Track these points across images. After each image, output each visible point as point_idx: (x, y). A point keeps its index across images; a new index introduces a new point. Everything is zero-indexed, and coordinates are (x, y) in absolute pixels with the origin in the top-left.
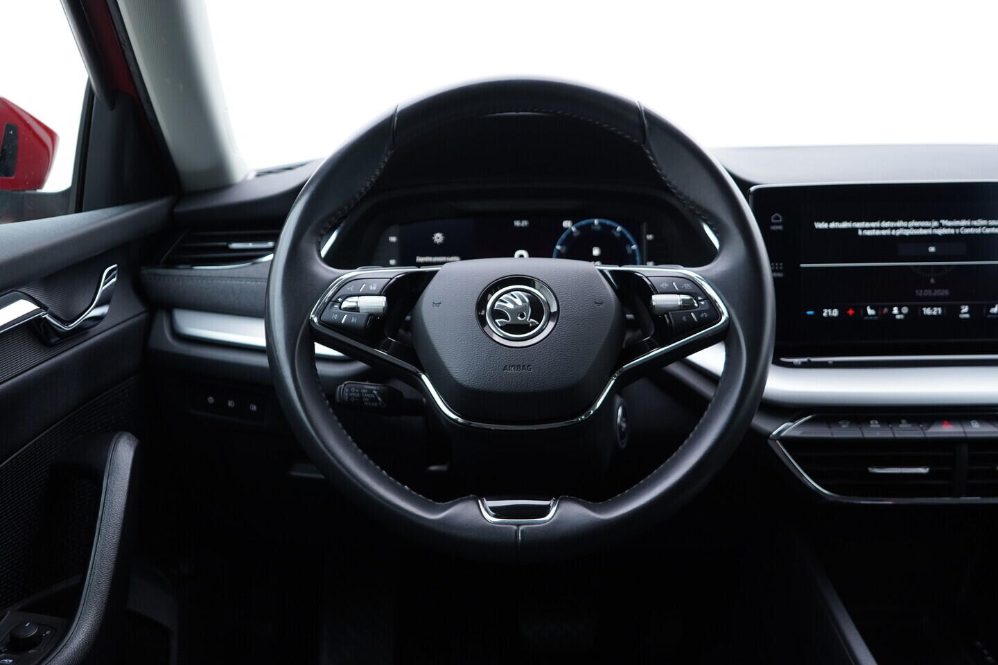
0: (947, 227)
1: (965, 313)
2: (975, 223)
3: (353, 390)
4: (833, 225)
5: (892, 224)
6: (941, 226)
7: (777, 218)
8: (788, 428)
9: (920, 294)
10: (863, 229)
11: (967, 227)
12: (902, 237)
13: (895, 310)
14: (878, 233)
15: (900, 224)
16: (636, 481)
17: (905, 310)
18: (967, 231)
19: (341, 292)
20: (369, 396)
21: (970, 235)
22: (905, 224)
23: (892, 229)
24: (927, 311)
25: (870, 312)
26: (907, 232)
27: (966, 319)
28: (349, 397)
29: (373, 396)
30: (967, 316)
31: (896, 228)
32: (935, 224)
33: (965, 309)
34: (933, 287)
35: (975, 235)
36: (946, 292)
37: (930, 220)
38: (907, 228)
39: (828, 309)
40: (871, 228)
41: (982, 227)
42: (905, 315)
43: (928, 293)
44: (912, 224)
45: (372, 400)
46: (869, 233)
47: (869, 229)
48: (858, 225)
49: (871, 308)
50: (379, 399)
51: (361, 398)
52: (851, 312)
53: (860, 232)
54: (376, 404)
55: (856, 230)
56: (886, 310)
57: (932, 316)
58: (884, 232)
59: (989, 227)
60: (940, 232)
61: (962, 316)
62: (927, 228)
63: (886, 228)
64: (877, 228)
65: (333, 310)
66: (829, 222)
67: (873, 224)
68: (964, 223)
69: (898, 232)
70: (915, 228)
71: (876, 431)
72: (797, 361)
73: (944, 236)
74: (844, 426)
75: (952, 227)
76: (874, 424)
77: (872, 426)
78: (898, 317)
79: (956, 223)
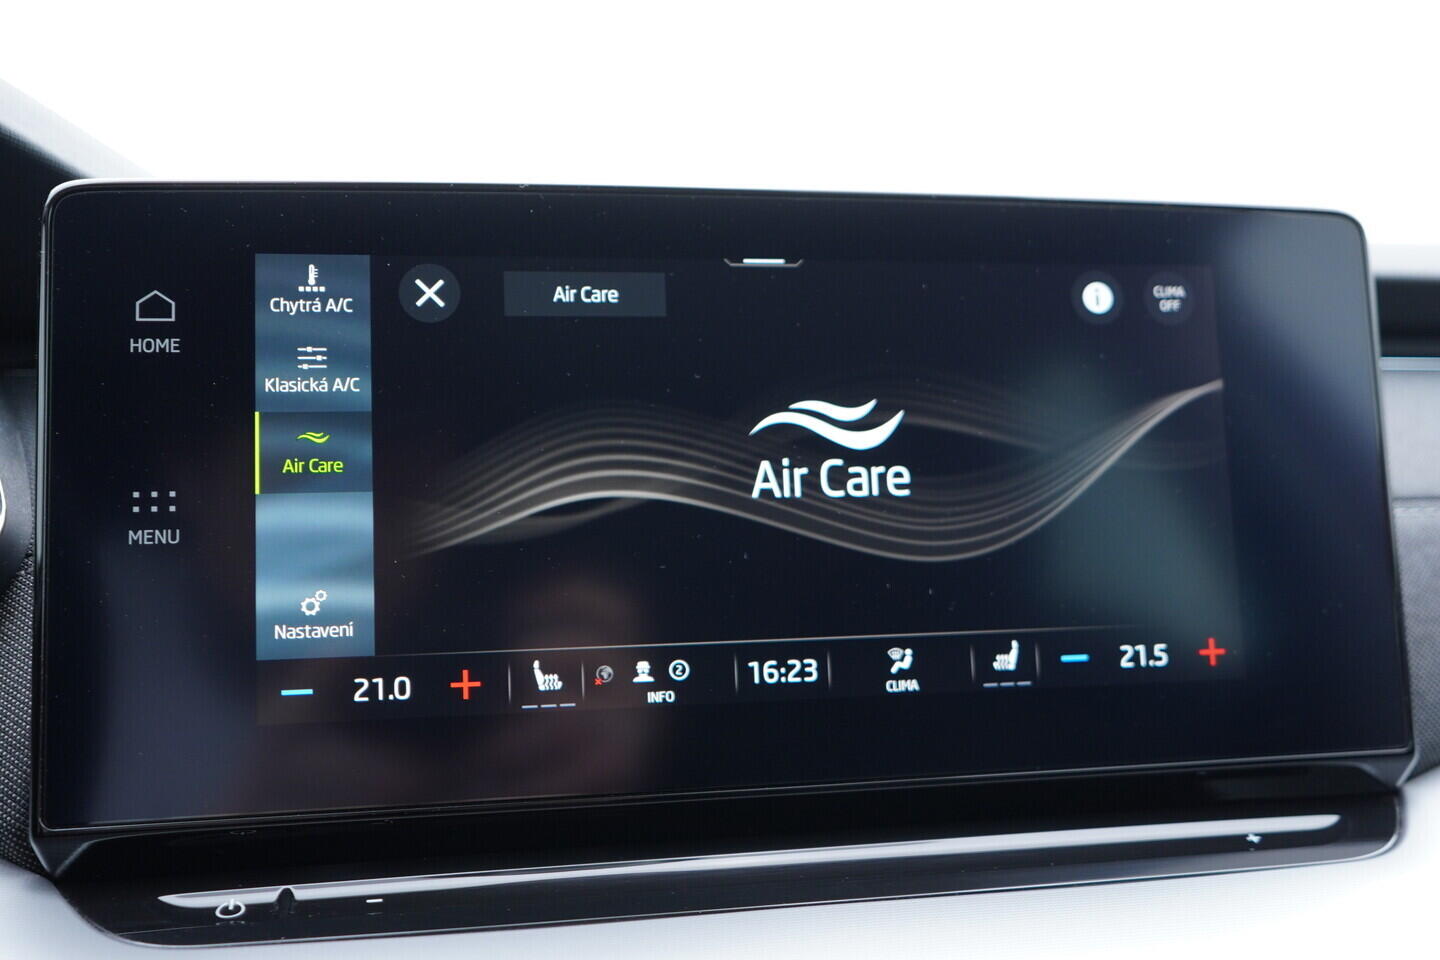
1: (903, 675)
7: (155, 307)
13: (643, 672)
17: (679, 669)
24: (767, 673)
25: (547, 681)
27: (904, 698)
30: (911, 686)
33: (903, 659)
42: (680, 688)
49: (545, 671)
52: (466, 685)
56: (605, 673)
57: (785, 689)
61: (893, 687)
78: (653, 698)
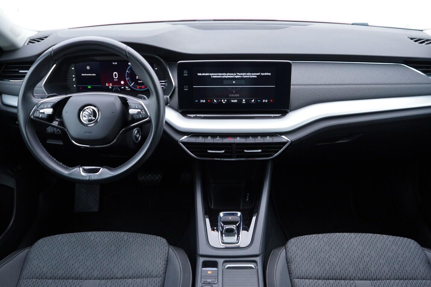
0: (239, 75)
2: (247, 74)
3: (51, 129)
4: (203, 74)
5: (222, 74)
6: (237, 75)
7: (185, 72)
8: (184, 138)
9: (230, 96)
10: (212, 76)
11: (245, 75)
12: (225, 78)
13: (223, 101)
14: (217, 77)
15: (224, 74)
16: (124, 163)
17: (226, 100)
18: (245, 77)
19: (39, 108)
20: (56, 131)
21: (246, 78)
22: (226, 74)
23: (221, 76)
24: (233, 101)
25: (215, 101)
26: (226, 77)
27: (244, 103)
28: (50, 132)
29: (58, 131)
30: (245, 102)
31: (223, 75)
32: (235, 74)
33: (244, 100)
34: (234, 94)
35: (247, 78)
36: (238, 95)
37: (233, 73)
38: (226, 75)
39: (202, 100)
40: (215, 75)
41: (249, 75)
42: (225, 102)
43: (233, 95)
44: (228, 74)
45: (57, 132)
46: (214, 77)
47: (214, 75)
48: (211, 74)
49: (215, 100)
50: (60, 132)
51: (54, 132)
52: (209, 101)
53: (212, 77)
54: (59, 133)
55: (211, 76)
56: (220, 100)
57: (234, 102)
58: (219, 77)
59: (251, 75)
60: (236, 77)
62: (233, 75)
63: (219, 75)
64: (217, 75)
65: (37, 113)
66: (202, 73)
67: (216, 74)
68: (244, 74)
69: (224, 77)
70: (229, 75)
71: (209, 140)
72: (192, 116)
73: (238, 78)
74: (200, 138)
75: (240, 75)
76: (209, 138)
77: (208, 138)
78: (224, 103)
79: (241, 74)
